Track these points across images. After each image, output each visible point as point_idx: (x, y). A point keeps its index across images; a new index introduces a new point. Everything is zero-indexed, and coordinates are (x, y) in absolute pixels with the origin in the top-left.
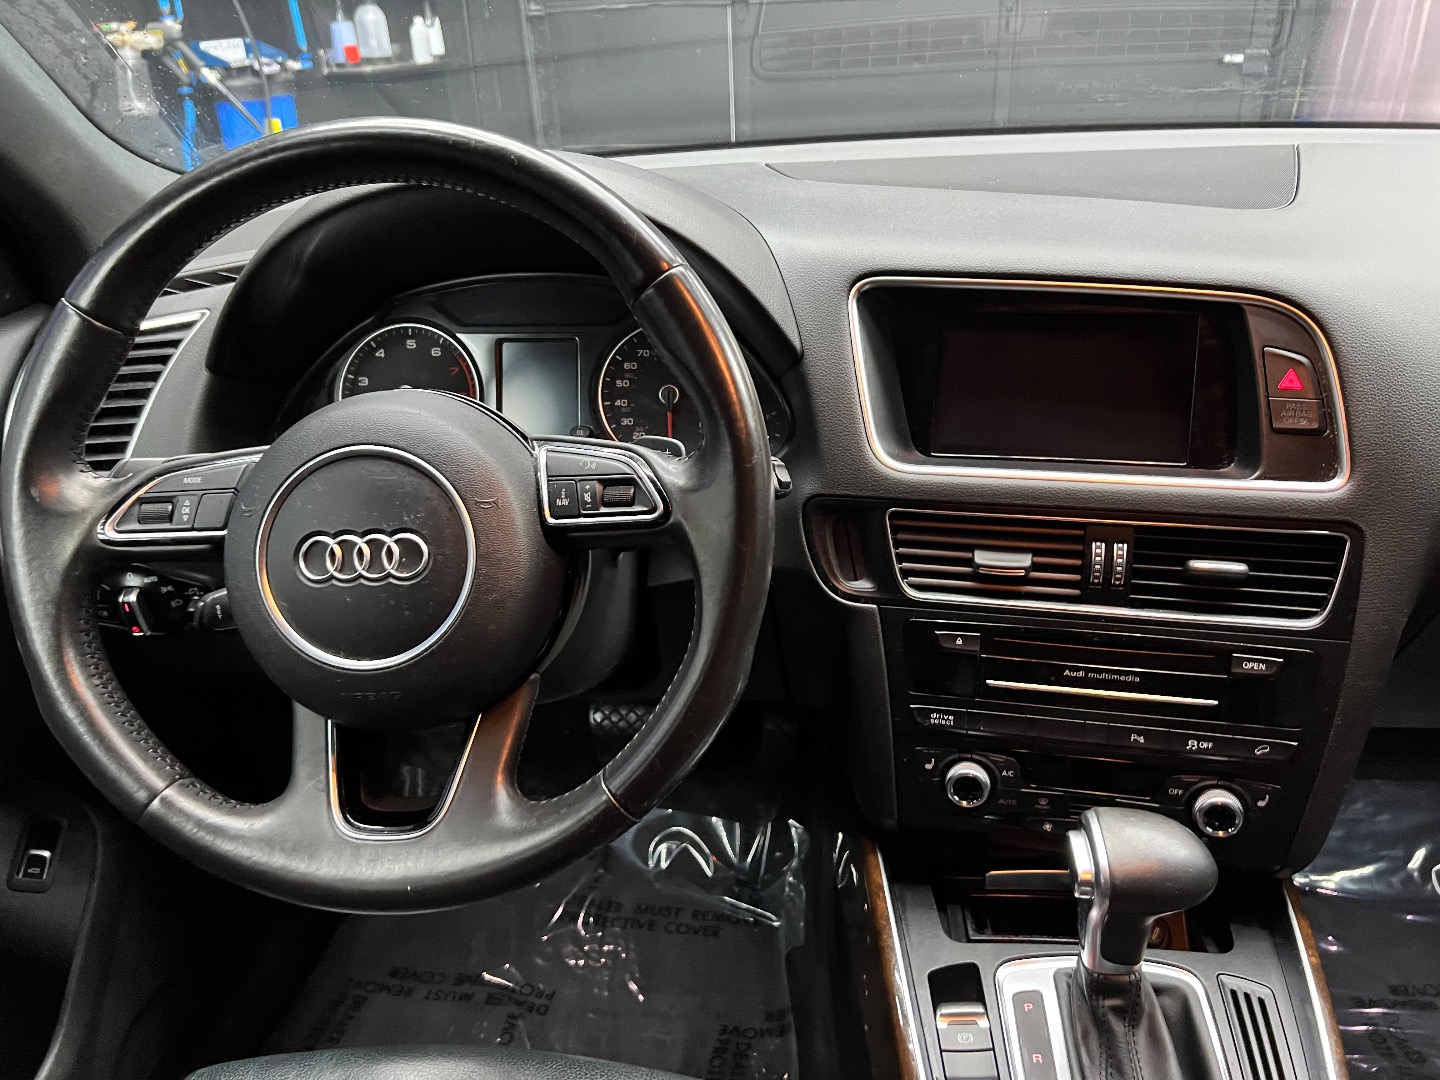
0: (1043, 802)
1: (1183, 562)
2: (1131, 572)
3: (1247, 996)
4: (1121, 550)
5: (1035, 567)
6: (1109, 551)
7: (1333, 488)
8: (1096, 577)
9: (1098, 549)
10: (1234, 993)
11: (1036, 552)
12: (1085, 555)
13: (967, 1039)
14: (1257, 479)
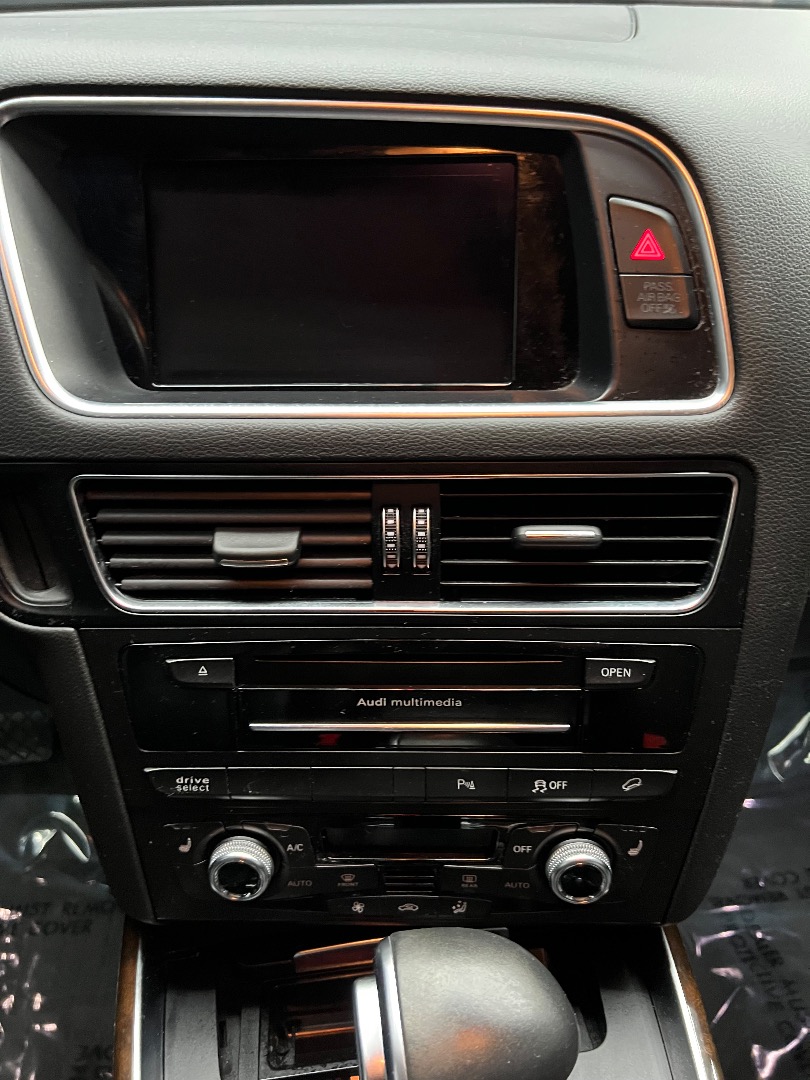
0: (348, 878)
1: (510, 528)
2: (439, 550)
4: (422, 518)
5: (304, 550)
6: (406, 520)
7: (712, 406)
8: (392, 561)
9: (391, 518)
11: (305, 528)
12: (373, 527)
14: (608, 399)
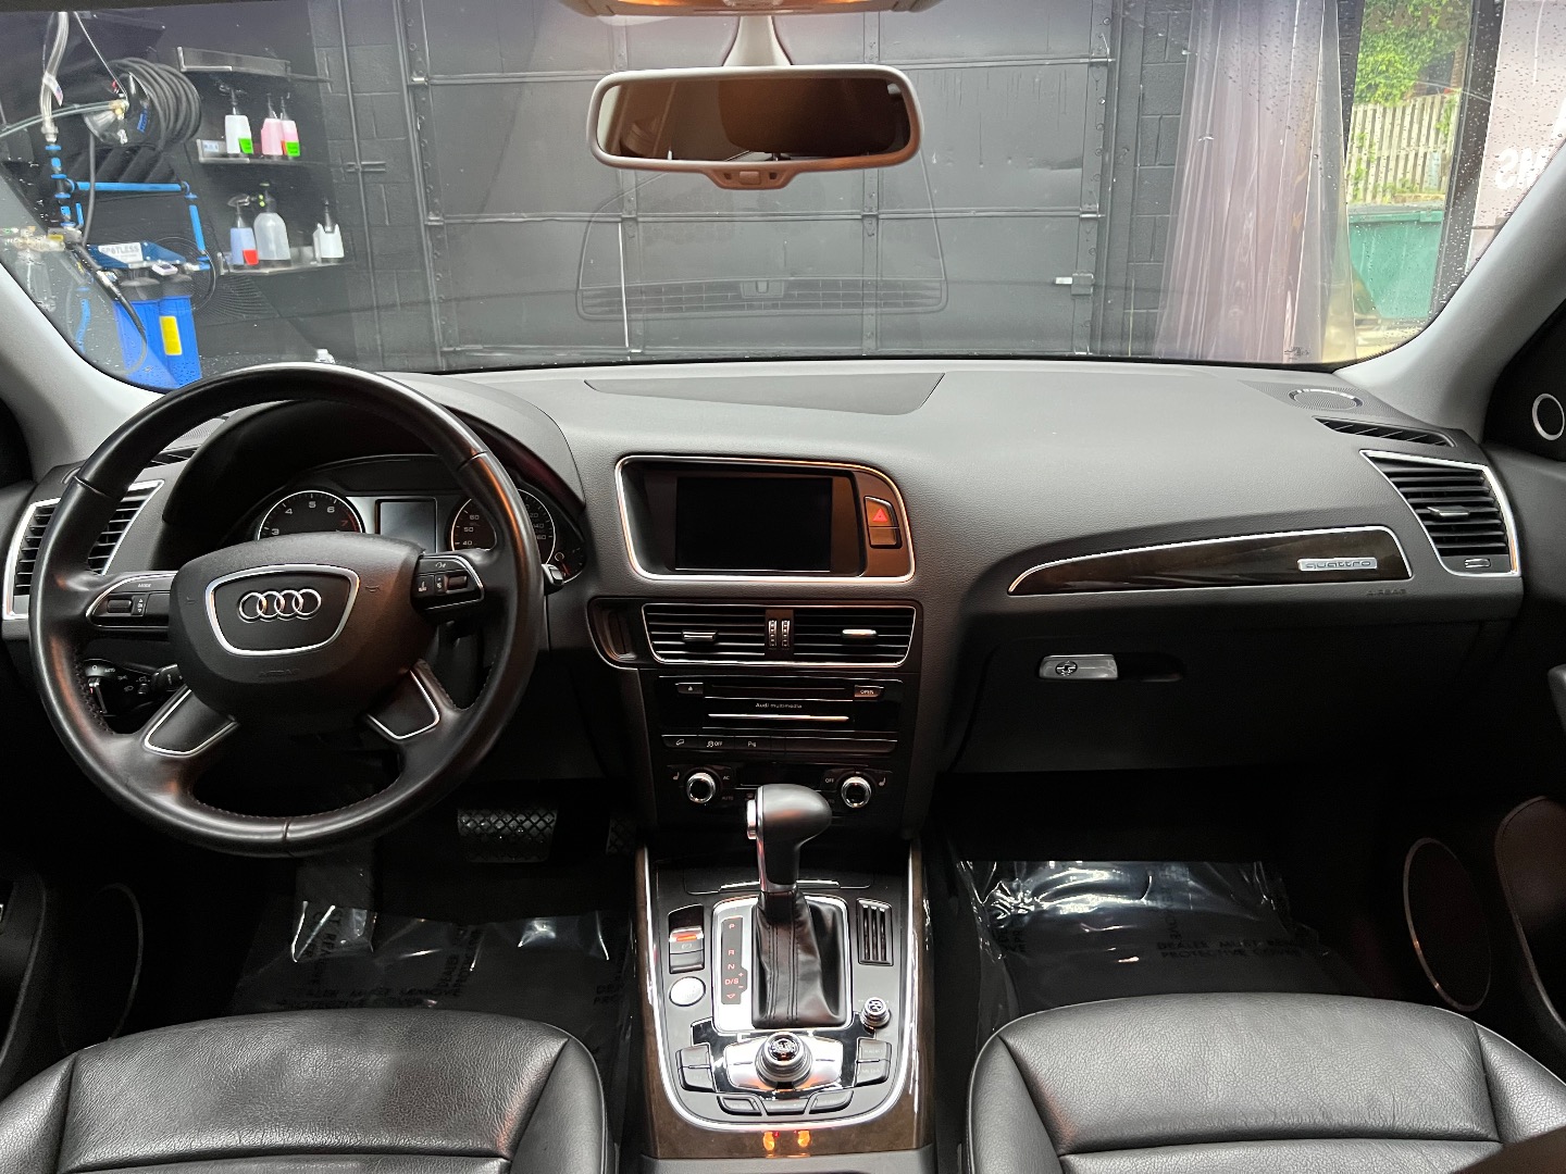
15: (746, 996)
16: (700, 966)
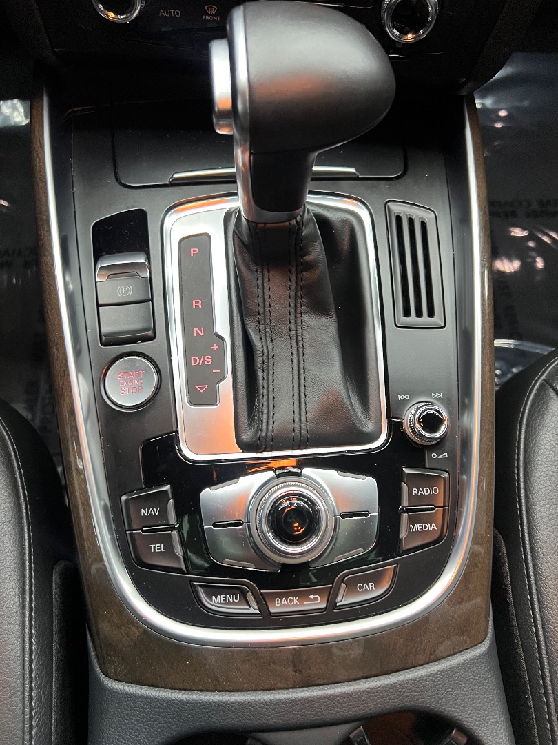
3: (411, 221)
10: (399, 219)
13: (126, 292)
15: (226, 388)
16: (150, 333)
